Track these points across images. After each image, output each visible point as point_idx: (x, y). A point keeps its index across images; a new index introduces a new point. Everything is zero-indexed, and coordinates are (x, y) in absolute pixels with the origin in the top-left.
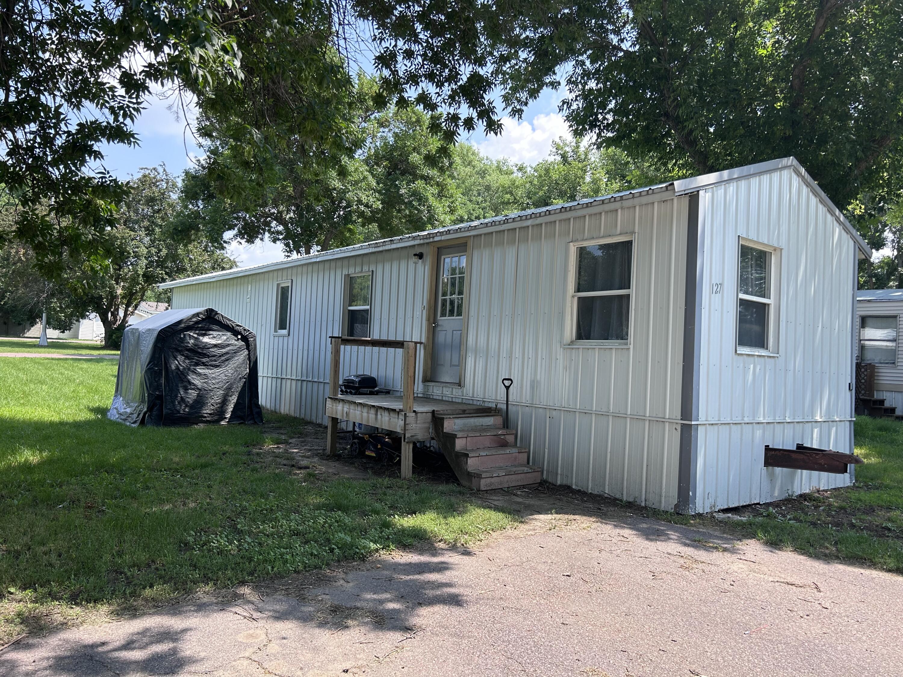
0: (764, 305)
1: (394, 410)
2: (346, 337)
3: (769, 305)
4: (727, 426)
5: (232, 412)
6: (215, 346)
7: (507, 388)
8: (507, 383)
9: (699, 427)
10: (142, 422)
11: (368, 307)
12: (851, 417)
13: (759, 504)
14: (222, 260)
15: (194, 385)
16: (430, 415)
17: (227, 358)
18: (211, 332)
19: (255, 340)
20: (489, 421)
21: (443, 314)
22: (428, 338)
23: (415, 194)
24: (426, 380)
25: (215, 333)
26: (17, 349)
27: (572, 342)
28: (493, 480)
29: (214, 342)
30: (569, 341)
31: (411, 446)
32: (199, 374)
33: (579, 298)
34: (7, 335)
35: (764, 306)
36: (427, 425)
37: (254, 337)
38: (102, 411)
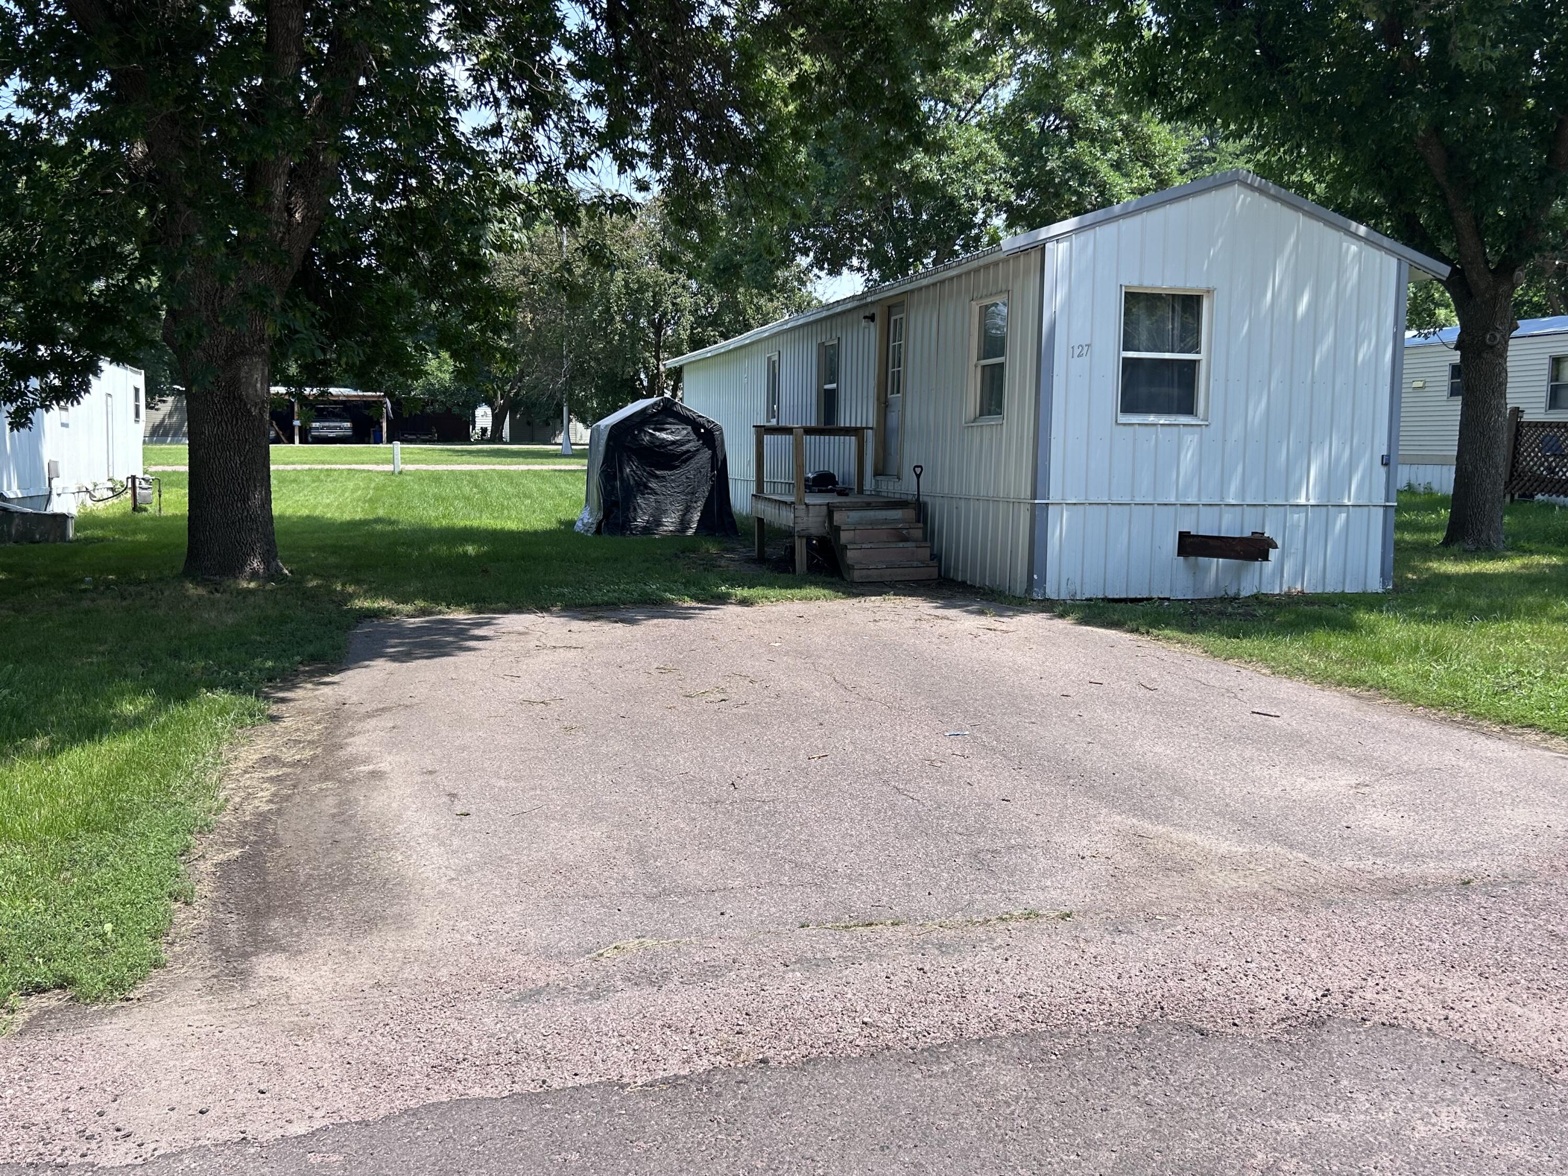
0: (1194, 362)
1: (786, 503)
2: (822, 426)
3: (1199, 361)
4: (1104, 507)
5: (699, 521)
6: (673, 443)
7: (918, 476)
8: (918, 470)
9: (1050, 507)
10: (598, 531)
11: (834, 386)
12: (1387, 500)
13: (1168, 599)
14: (808, 304)
15: (651, 489)
16: (825, 508)
17: (687, 457)
18: (668, 426)
19: (722, 433)
20: (897, 514)
21: (892, 393)
22: (878, 422)
23: (1075, 166)
24: (876, 474)
25: (673, 427)
26: (509, 460)
27: (975, 420)
28: (870, 572)
29: (670, 438)
30: (972, 417)
31: (804, 541)
32: (657, 477)
33: (984, 367)
34: (532, 441)
35: (1193, 364)
36: (820, 519)
37: (720, 429)
38: (572, 523)
